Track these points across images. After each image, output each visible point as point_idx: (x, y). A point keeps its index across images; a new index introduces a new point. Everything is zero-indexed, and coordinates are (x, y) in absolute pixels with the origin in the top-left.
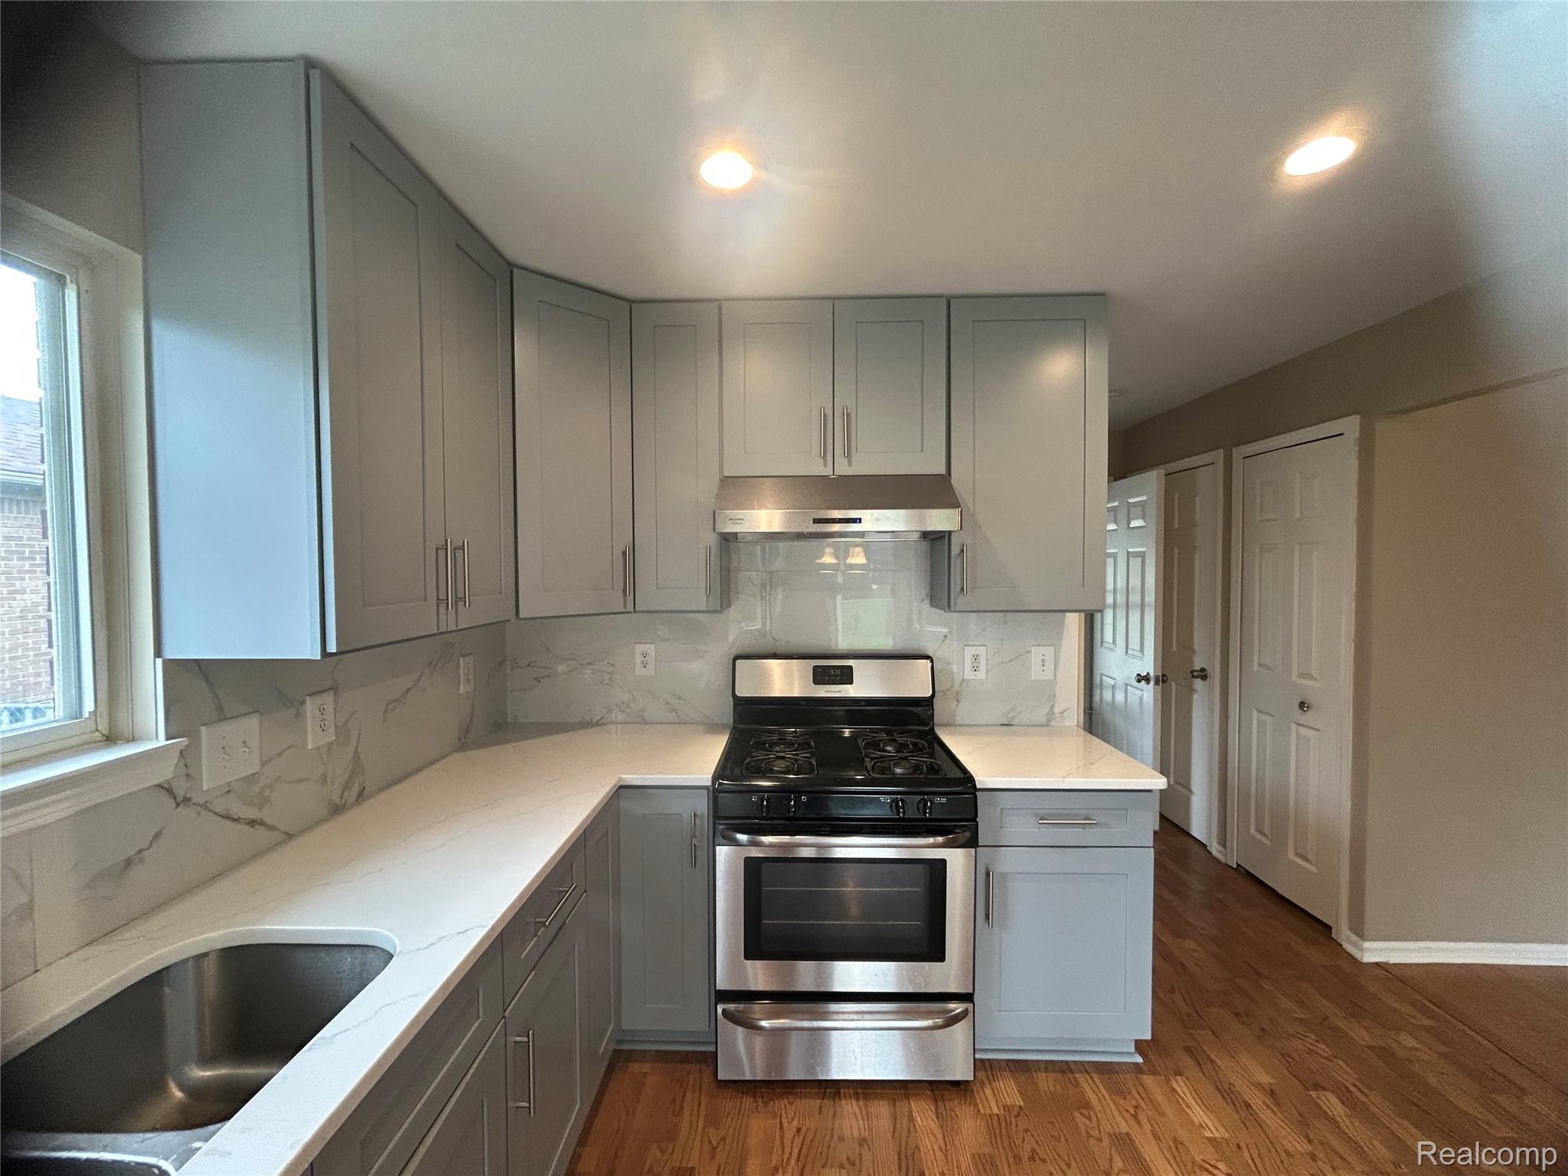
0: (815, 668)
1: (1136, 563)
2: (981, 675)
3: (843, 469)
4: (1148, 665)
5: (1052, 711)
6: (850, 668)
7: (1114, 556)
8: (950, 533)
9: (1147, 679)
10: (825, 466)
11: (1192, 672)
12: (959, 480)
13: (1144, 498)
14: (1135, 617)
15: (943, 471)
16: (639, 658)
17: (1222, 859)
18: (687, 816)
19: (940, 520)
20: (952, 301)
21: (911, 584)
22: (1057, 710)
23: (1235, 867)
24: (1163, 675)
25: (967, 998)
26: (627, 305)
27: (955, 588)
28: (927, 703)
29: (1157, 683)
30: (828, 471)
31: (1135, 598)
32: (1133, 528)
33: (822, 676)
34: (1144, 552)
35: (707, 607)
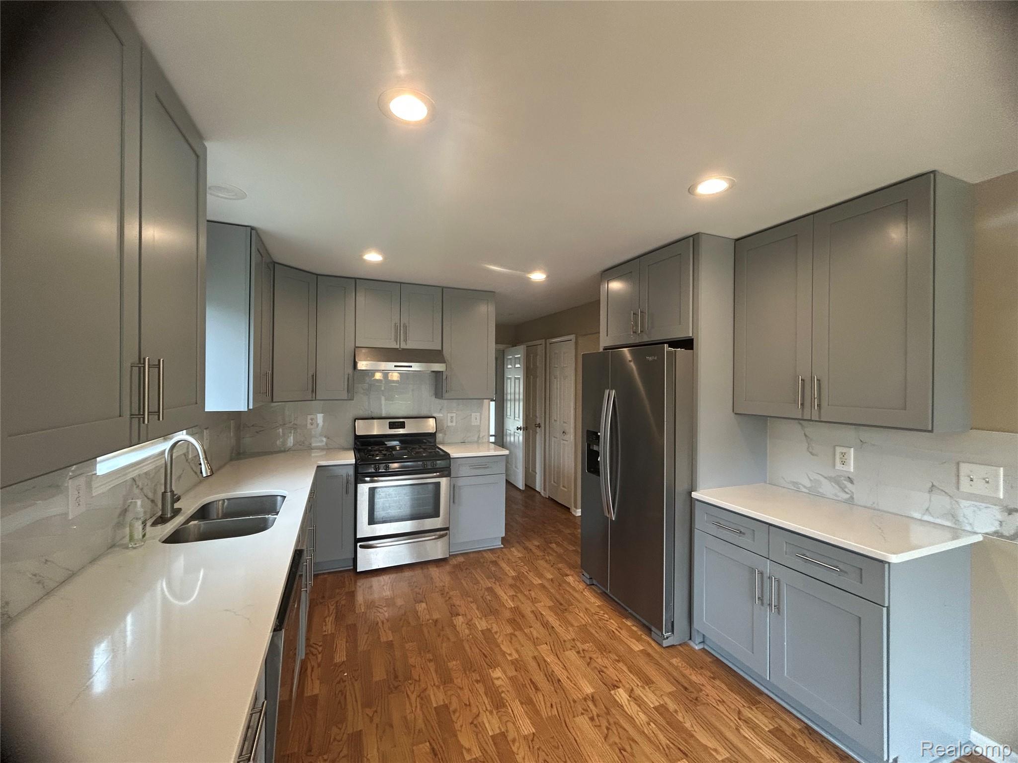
0: (390, 422)
1: (517, 381)
2: (454, 424)
3: (403, 346)
4: (520, 423)
5: (479, 437)
6: (404, 422)
7: (510, 378)
8: (442, 371)
9: (520, 429)
10: (397, 344)
11: (536, 425)
12: (446, 353)
13: (519, 356)
14: (517, 404)
15: (440, 349)
16: (309, 421)
17: (544, 496)
18: (345, 475)
19: (438, 367)
20: (444, 289)
21: (426, 390)
22: (481, 436)
23: (548, 497)
24: (526, 427)
25: (447, 529)
26: (316, 276)
27: (444, 391)
28: (433, 435)
29: (523, 430)
30: (398, 347)
31: (517, 396)
32: (517, 368)
33: (392, 426)
34: (519, 378)
35: (348, 397)
